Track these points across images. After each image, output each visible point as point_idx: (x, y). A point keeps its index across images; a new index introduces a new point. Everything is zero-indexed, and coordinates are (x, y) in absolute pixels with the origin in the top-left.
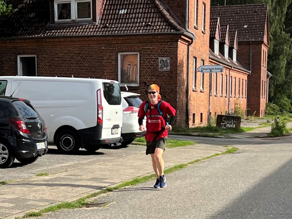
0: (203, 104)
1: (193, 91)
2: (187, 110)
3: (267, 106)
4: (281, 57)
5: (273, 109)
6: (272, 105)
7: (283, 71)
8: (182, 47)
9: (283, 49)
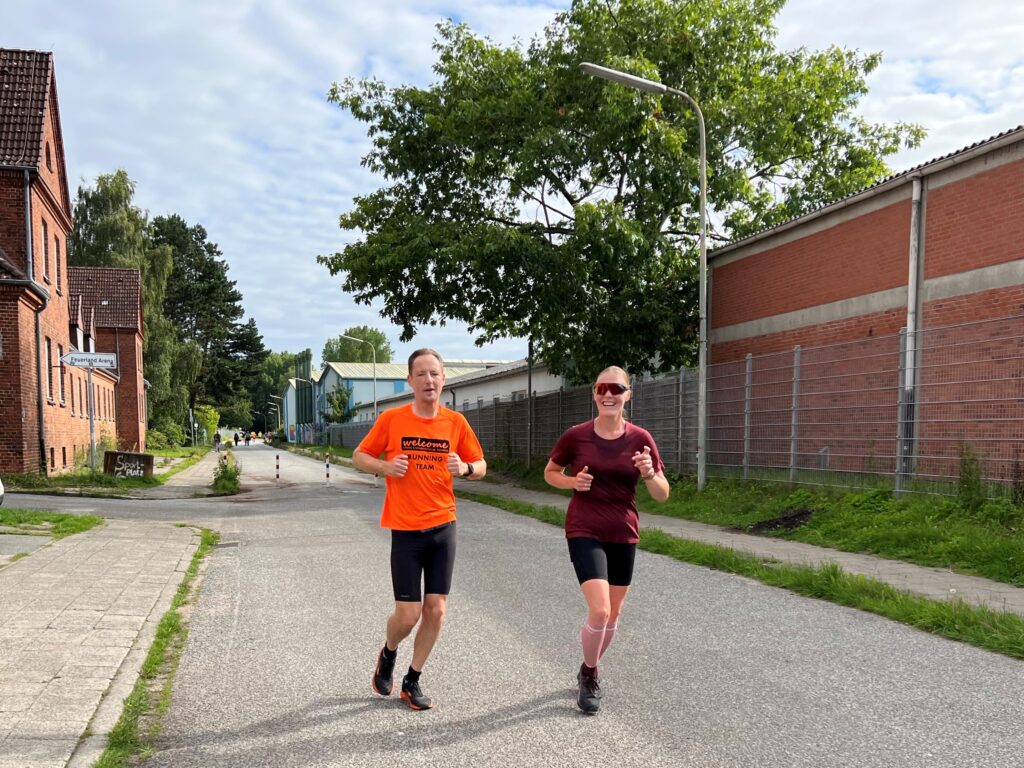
0: (65, 429)
1: (49, 403)
2: (41, 442)
3: (148, 435)
4: (162, 357)
5: (158, 440)
6: (157, 434)
7: (167, 380)
8: (25, 312)
9: (164, 344)
